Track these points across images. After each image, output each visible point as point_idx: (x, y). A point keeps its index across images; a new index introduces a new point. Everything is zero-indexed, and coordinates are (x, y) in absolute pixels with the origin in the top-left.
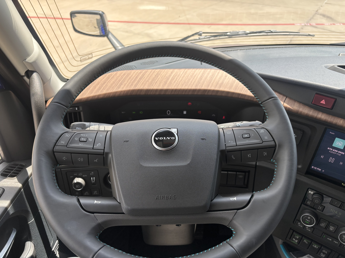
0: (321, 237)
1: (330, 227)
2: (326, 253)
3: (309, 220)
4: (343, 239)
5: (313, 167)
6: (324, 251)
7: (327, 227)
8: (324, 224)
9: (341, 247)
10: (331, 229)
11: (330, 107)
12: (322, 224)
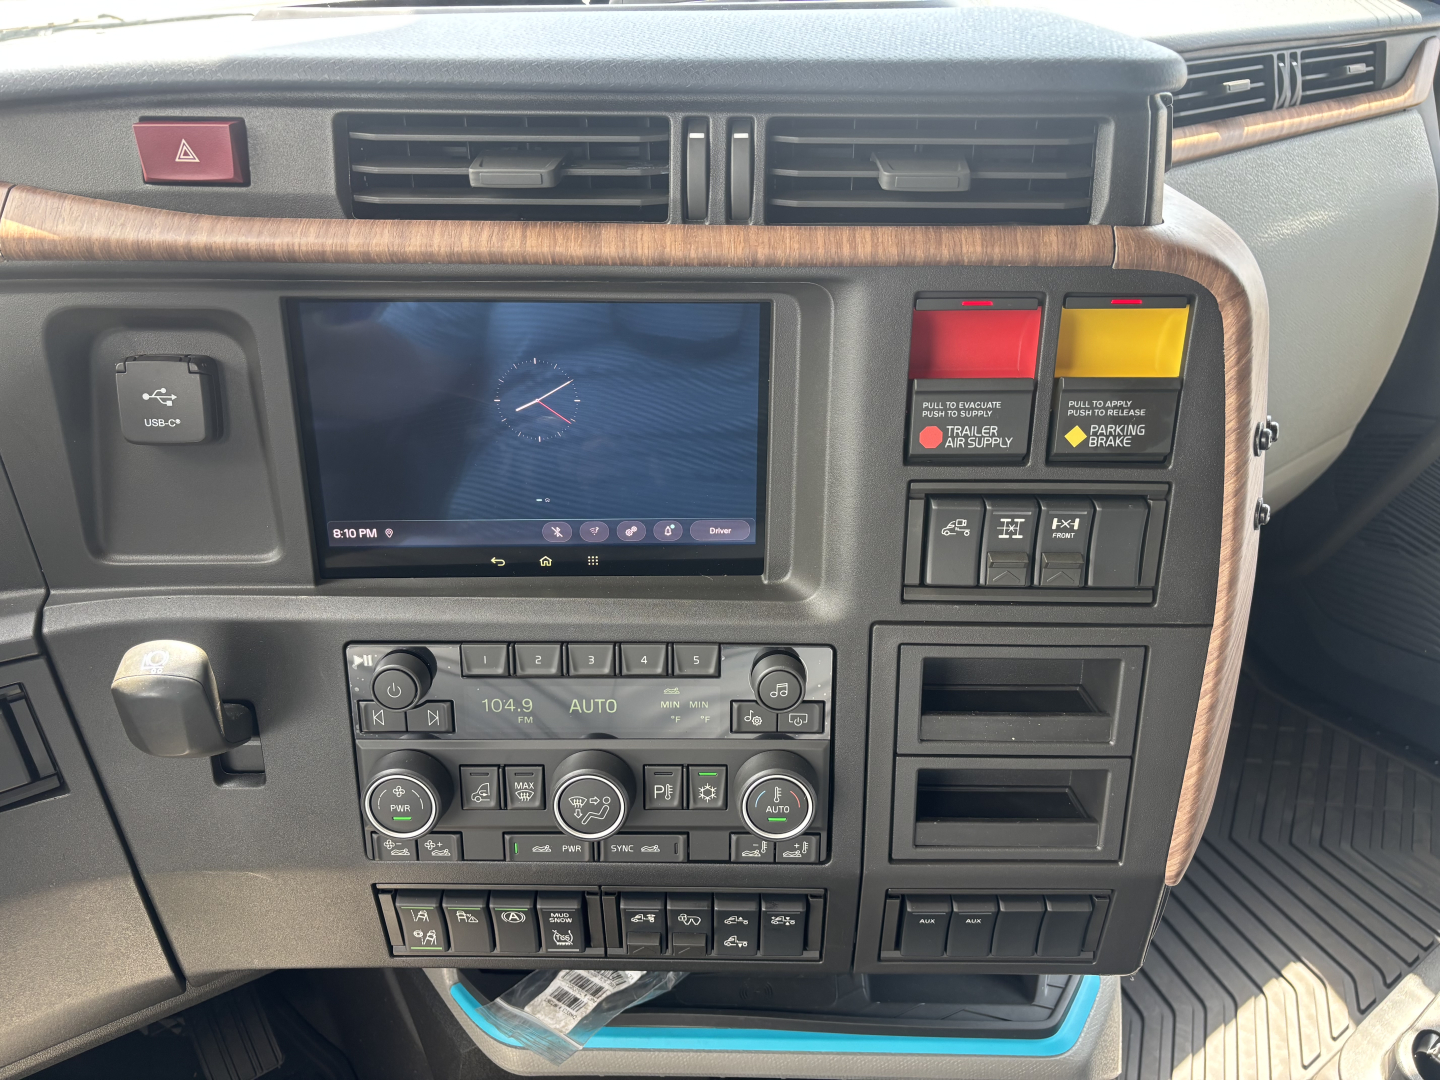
0: (504, 860)
1: (513, 791)
2: (570, 920)
3: (401, 801)
4: (578, 815)
5: (337, 533)
6: (555, 918)
7: (504, 797)
8: (485, 788)
9: (599, 861)
10: (524, 797)
11: (228, 174)
12: (479, 791)
